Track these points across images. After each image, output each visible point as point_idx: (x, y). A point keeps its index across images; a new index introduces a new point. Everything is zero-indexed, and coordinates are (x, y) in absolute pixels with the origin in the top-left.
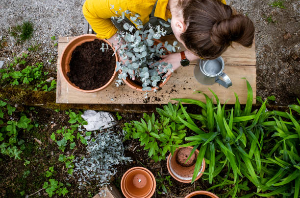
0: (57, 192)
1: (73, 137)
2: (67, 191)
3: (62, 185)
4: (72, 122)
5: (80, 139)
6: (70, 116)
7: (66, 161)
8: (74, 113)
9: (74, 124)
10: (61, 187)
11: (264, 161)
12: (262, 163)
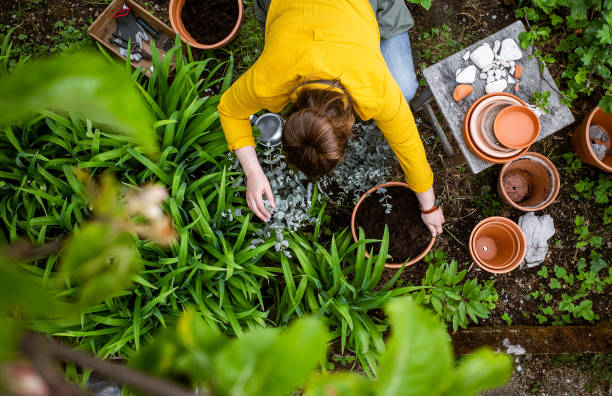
0: (592, 184)
1: (580, 278)
2: (576, 186)
3: (585, 196)
4: (587, 303)
5: (568, 274)
6: (592, 313)
7: (588, 238)
8: (586, 317)
9: (582, 299)
10: (587, 192)
11: (276, 270)
12: (281, 267)
